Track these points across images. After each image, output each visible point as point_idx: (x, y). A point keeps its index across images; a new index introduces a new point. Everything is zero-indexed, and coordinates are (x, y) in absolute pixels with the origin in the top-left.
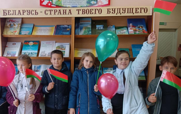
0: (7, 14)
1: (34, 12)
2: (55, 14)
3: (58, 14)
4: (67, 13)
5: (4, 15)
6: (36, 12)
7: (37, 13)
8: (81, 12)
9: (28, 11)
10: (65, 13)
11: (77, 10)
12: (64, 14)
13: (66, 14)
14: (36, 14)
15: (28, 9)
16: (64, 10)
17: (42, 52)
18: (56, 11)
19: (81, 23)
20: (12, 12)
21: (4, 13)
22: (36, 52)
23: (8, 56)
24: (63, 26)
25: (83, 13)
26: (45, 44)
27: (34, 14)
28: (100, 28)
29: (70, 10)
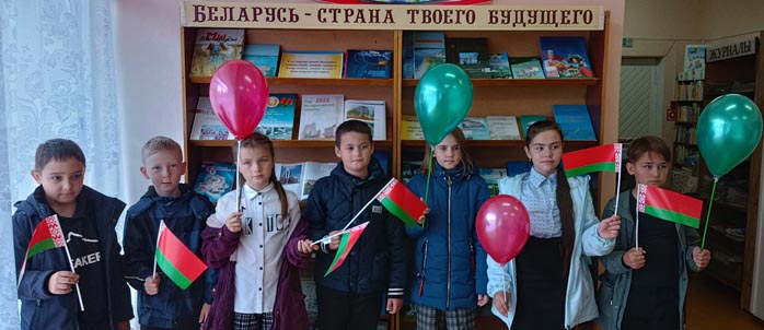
0: (207, 18)
1: (287, 15)
2: (347, 21)
3: (356, 21)
4: (382, 19)
5: (197, 19)
6: (292, 15)
7: (294, 17)
8: (419, 18)
9: (270, 12)
10: (374, 19)
11: (408, 12)
12: (371, 21)
13: (377, 21)
14: (292, 20)
15: (270, 5)
16: (371, 11)
17: (307, 127)
18: (349, 13)
19: (416, 45)
20: (220, 13)
21: (197, 13)
22: (291, 126)
23: (206, 138)
24: (367, 54)
25: (424, 21)
26: (314, 103)
27: (288, 19)
28: (468, 62)
29: (389, 12)
